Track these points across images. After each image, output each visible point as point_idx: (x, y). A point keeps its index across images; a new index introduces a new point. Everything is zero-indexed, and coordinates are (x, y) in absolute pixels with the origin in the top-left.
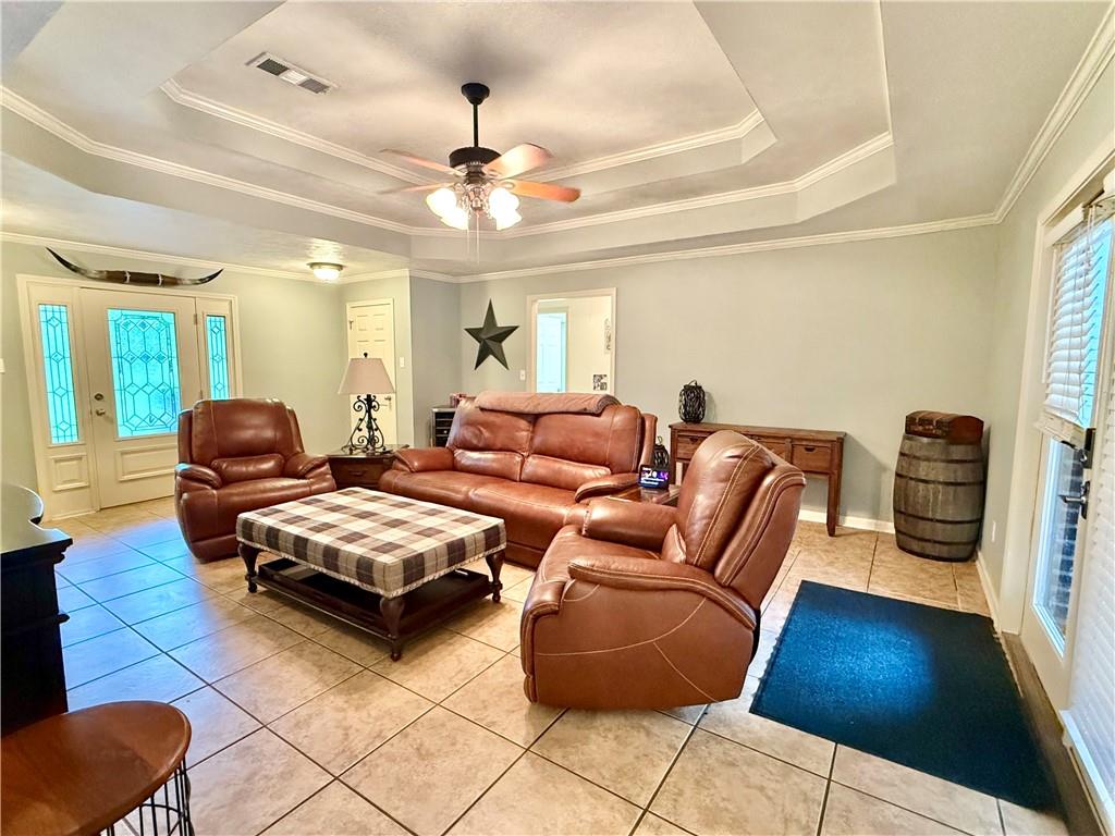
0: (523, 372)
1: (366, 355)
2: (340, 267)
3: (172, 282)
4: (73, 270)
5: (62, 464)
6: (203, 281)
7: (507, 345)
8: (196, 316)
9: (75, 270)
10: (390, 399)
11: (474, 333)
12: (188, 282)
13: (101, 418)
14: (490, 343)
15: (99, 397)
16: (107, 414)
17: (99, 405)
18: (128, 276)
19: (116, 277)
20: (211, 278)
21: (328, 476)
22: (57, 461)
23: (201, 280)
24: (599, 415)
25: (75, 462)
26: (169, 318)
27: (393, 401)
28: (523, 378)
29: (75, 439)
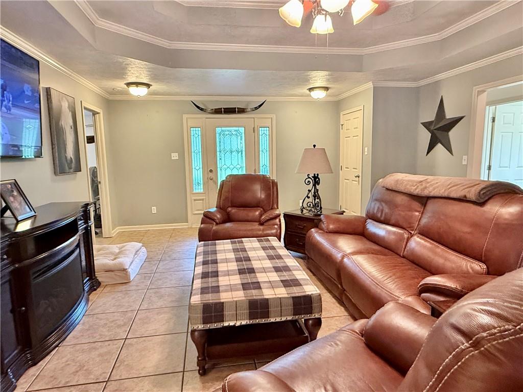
0: (465, 157)
1: (314, 146)
2: (327, 89)
3: (242, 111)
4: (201, 110)
5: (197, 202)
6: (256, 108)
7: (453, 134)
8: (254, 128)
9: (202, 109)
10: (359, 177)
11: (427, 125)
12: (249, 110)
13: (212, 181)
14: (438, 134)
15: (211, 171)
16: (214, 179)
17: (211, 175)
18: (223, 110)
19: (218, 111)
20: (260, 106)
21: (276, 226)
22: (195, 200)
23: (255, 108)
24: (482, 204)
25: (201, 201)
26: (242, 130)
27: (360, 178)
28: (464, 163)
29: (202, 191)
